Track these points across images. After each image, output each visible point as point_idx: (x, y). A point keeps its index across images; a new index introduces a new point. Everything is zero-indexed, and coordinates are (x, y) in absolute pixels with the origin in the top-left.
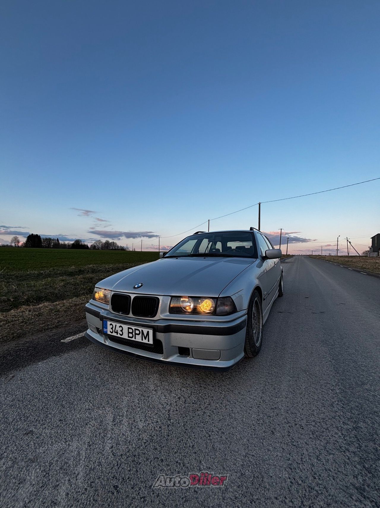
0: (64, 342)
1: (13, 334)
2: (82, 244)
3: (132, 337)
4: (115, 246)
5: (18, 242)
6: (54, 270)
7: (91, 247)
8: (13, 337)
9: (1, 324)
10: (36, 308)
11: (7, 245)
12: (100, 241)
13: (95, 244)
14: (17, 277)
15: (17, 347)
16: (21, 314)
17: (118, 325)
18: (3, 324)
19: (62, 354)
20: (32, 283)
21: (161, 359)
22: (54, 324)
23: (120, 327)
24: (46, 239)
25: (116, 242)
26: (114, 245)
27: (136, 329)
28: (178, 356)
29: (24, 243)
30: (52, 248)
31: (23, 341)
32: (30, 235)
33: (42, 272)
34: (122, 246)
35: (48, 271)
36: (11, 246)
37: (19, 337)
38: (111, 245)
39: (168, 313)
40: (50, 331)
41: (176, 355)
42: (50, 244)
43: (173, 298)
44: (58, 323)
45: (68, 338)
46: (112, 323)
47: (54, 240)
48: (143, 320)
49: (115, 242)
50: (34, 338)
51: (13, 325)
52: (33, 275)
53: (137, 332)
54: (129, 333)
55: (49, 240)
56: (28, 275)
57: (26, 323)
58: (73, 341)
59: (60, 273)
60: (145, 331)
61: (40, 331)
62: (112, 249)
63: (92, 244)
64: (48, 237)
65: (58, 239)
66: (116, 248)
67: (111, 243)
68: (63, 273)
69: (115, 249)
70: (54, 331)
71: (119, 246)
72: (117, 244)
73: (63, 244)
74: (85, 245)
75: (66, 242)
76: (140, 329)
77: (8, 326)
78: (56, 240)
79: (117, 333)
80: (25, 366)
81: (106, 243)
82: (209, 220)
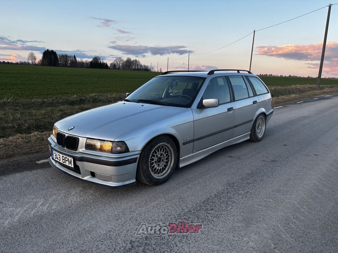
0: (37, 163)
1: (7, 154)
2: (101, 62)
3: (64, 162)
4: (138, 65)
5: (35, 59)
6: (57, 98)
7: (111, 66)
8: (7, 157)
9: (1, 146)
10: (28, 136)
11: (25, 62)
12: (120, 58)
13: (115, 63)
14: (23, 105)
15: (8, 163)
16: (16, 140)
17: (58, 154)
18: (2, 147)
19: (33, 170)
20: (34, 112)
21: (80, 178)
22: (35, 150)
23: (59, 155)
24: (63, 56)
25: (139, 60)
26: (137, 63)
27: (66, 158)
28: (90, 177)
29: (40, 60)
30: (69, 67)
31: (12, 159)
32: (45, 51)
33: (45, 100)
34: (146, 65)
35: (51, 100)
36: (28, 64)
37: (10, 156)
38: (133, 64)
39: (84, 149)
40: (32, 154)
41: (89, 176)
42: (66, 61)
43: (88, 139)
44: (39, 149)
45: (41, 161)
46: (55, 152)
47: (70, 57)
48: (70, 152)
49: (137, 60)
50: (20, 158)
51: (8, 148)
52: (37, 104)
53: (66, 159)
54: (63, 159)
55: (65, 57)
56: (33, 103)
57: (17, 147)
58: (43, 163)
59: (62, 102)
60: (70, 159)
61: (25, 154)
62: (135, 69)
63: (111, 62)
64: (64, 54)
65: (74, 56)
66: (139, 67)
67: (134, 61)
68: (64, 102)
69: (138, 69)
70: (35, 155)
71: (143, 65)
72: (140, 63)
73: (81, 62)
74: (105, 63)
75: (84, 60)
76: (68, 158)
77: (5, 148)
78: (73, 57)
79: (58, 159)
80: (9, 175)
81: (127, 61)
82: (255, 31)
